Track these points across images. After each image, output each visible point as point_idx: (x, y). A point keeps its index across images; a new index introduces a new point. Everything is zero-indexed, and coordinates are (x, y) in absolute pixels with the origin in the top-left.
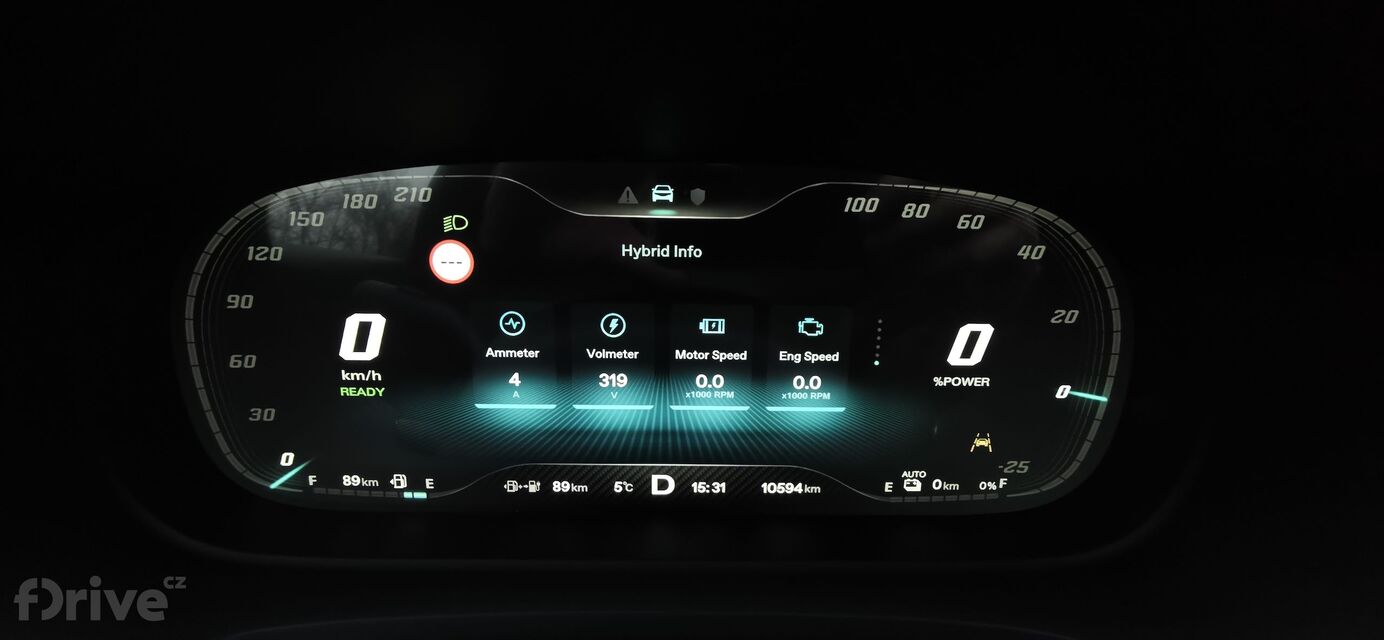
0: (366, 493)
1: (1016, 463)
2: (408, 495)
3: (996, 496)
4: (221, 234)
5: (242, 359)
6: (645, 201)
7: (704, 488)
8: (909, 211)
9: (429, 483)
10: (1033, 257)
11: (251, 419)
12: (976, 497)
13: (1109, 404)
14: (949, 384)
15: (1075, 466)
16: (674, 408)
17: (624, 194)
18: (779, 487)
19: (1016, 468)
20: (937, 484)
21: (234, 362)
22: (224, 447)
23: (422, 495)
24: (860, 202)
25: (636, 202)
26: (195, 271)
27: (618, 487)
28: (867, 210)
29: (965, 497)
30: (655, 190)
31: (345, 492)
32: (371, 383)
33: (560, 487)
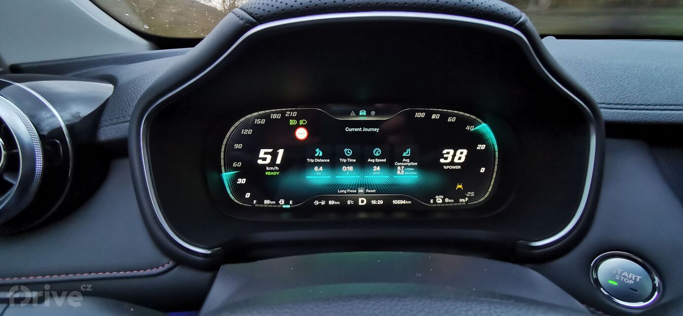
0: (271, 206)
1: (470, 193)
2: (284, 206)
3: (465, 204)
4: (235, 126)
6: (357, 114)
7: (375, 202)
9: (291, 202)
10: (471, 129)
11: (238, 182)
12: (459, 204)
14: (448, 168)
15: (488, 193)
16: (366, 177)
17: (352, 112)
18: (398, 202)
19: (470, 194)
20: (447, 200)
21: (235, 164)
22: (229, 192)
23: (288, 206)
24: (419, 114)
25: (355, 115)
26: (226, 137)
27: (349, 202)
28: (422, 116)
29: (456, 204)
30: (360, 112)
31: (265, 206)
32: (275, 171)
33: (331, 202)
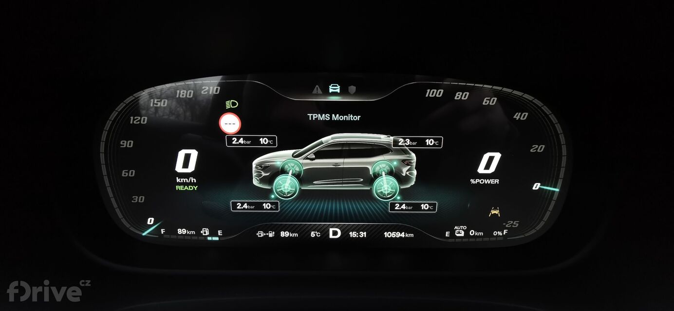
0: (189, 238)
1: (512, 222)
2: (209, 238)
3: (501, 239)
4: (117, 111)
5: (128, 172)
6: (326, 92)
7: (356, 235)
8: (458, 96)
9: (220, 233)
10: (521, 119)
11: (133, 201)
12: (492, 239)
13: (560, 192)
14: (478, 183)
15: (542, 223)
17: (316, 88)
18: (393, 234)
19: (512, 224)
20: (472, 233)
21: (124, 174)
22: (120, 215)
23: (217, 239)
24: (433, 92)
25: (321, 93)
26: (105, 129)
27: (313, 234)
28: (437, 96)
29: (486, 239)
30: (330, 87)
31: (179, 237)
32: (191, 184)
33: (283, 234)
